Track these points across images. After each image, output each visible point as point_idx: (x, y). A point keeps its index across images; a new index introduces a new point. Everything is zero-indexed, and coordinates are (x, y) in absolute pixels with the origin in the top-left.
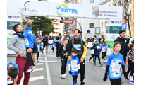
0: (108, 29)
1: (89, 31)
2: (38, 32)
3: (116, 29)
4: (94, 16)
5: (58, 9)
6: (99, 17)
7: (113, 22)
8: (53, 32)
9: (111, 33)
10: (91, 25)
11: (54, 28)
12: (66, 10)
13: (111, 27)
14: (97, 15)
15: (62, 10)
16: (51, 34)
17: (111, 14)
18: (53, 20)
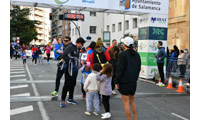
0: (145, 32)
2: (14, 39)
3: (158, 32)
4: (123, 8)
6: (131, 9)
7: (153, 19)
8: (36, 39)
9: (150, 38)
10: (93, 30)
11: (37, 34)
13: (151, 28)
14: (128, 7)
16: (33, 43)
17: (151, 5)
18: (36, 22)
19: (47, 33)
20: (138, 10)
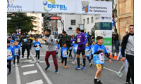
0: (98, 26)
1: (70, 29)
2: (17, 31)
3: (106, 25)
4: (84, 12)
5: (45, 4)
6: (89, 13)
7: (103, 18)
9: (101, 29)
10: (73, 22)
11: (33, 26)
12: (53, 6)
15: (49, 6)
16: (30, 33)
17: (101, 10)
18: (32, 17)
19: (40, 25)
20: (93, 13)
